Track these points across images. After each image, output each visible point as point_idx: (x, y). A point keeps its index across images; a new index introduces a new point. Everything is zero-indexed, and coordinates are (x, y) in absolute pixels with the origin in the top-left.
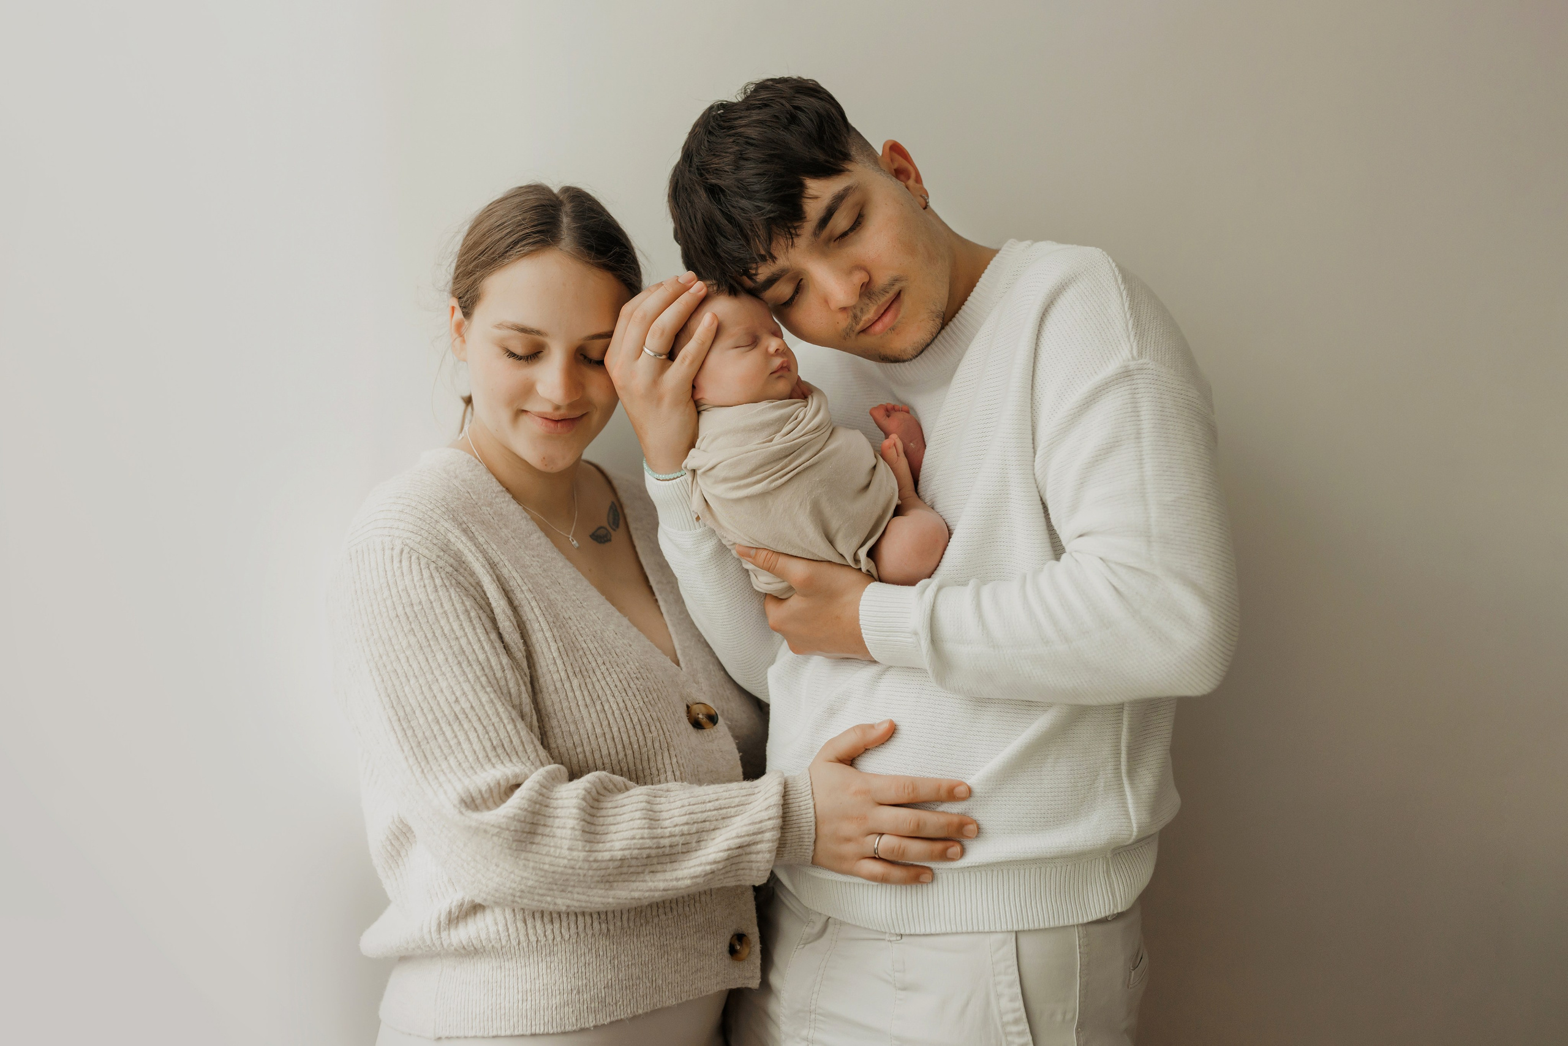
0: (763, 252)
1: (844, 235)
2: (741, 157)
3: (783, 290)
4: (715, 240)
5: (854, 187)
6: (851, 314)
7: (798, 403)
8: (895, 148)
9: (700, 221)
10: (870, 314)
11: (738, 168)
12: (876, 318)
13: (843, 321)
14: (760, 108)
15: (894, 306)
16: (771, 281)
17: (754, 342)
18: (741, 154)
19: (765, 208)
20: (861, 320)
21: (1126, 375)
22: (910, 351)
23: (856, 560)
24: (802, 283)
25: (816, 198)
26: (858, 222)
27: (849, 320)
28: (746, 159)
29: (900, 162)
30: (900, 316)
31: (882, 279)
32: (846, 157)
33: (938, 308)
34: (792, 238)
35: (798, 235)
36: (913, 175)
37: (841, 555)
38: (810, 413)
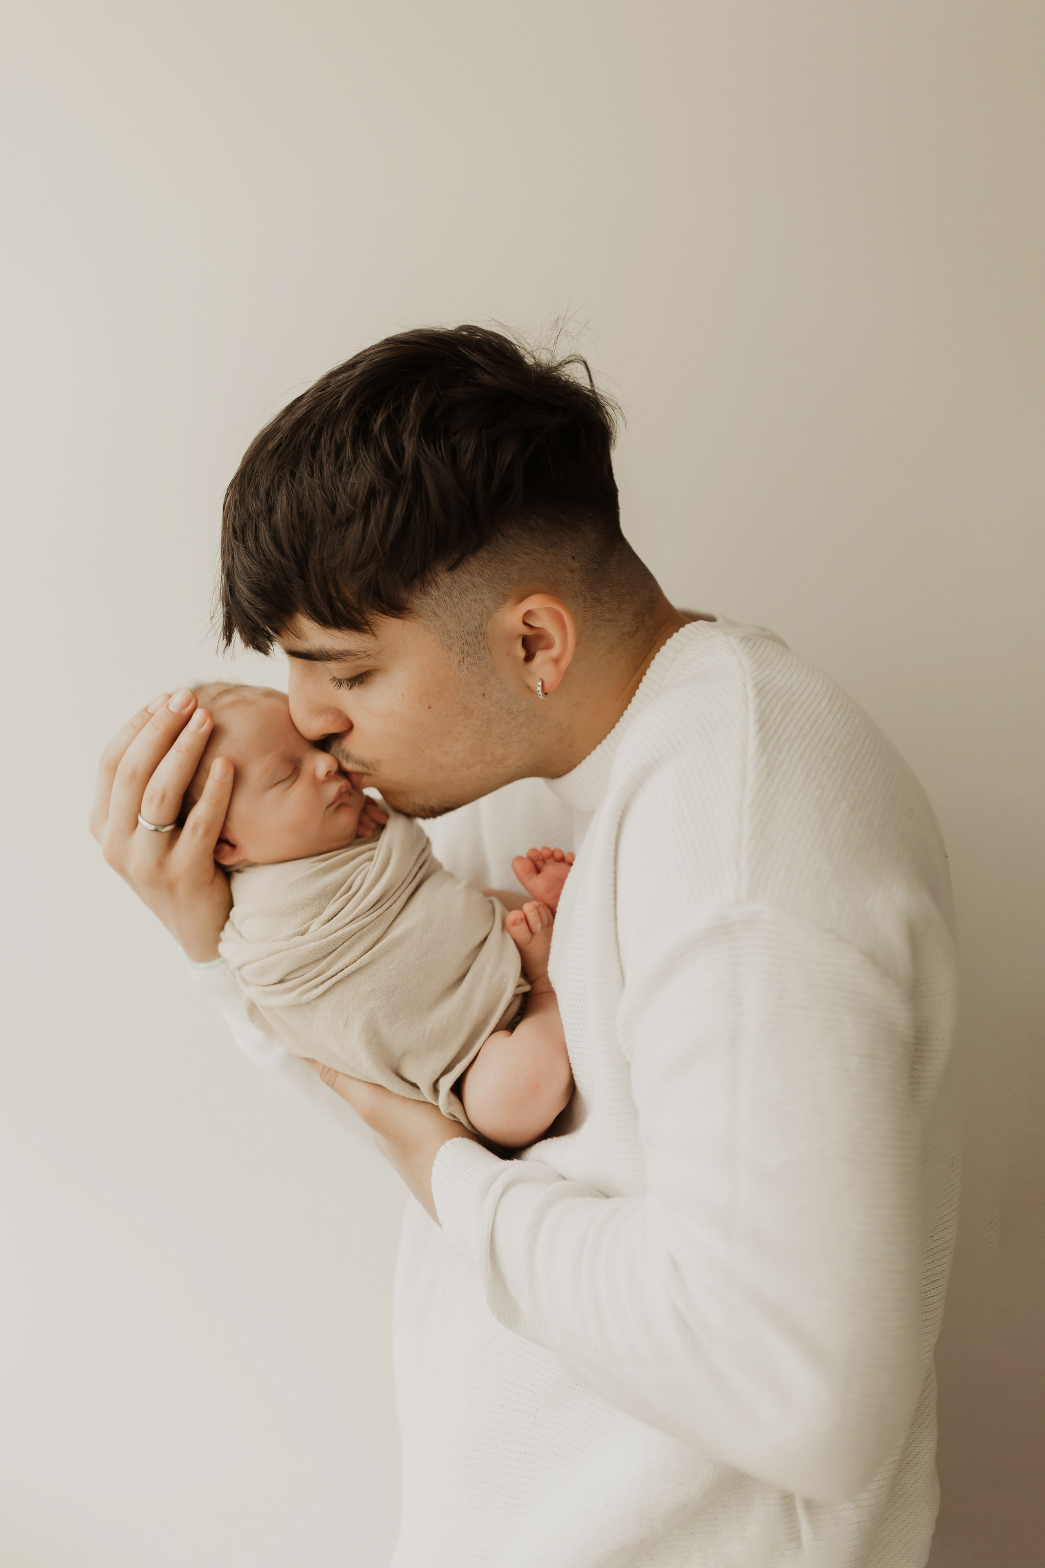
17: (295, 770)
37: (414, 1085)
38: (372, 874)
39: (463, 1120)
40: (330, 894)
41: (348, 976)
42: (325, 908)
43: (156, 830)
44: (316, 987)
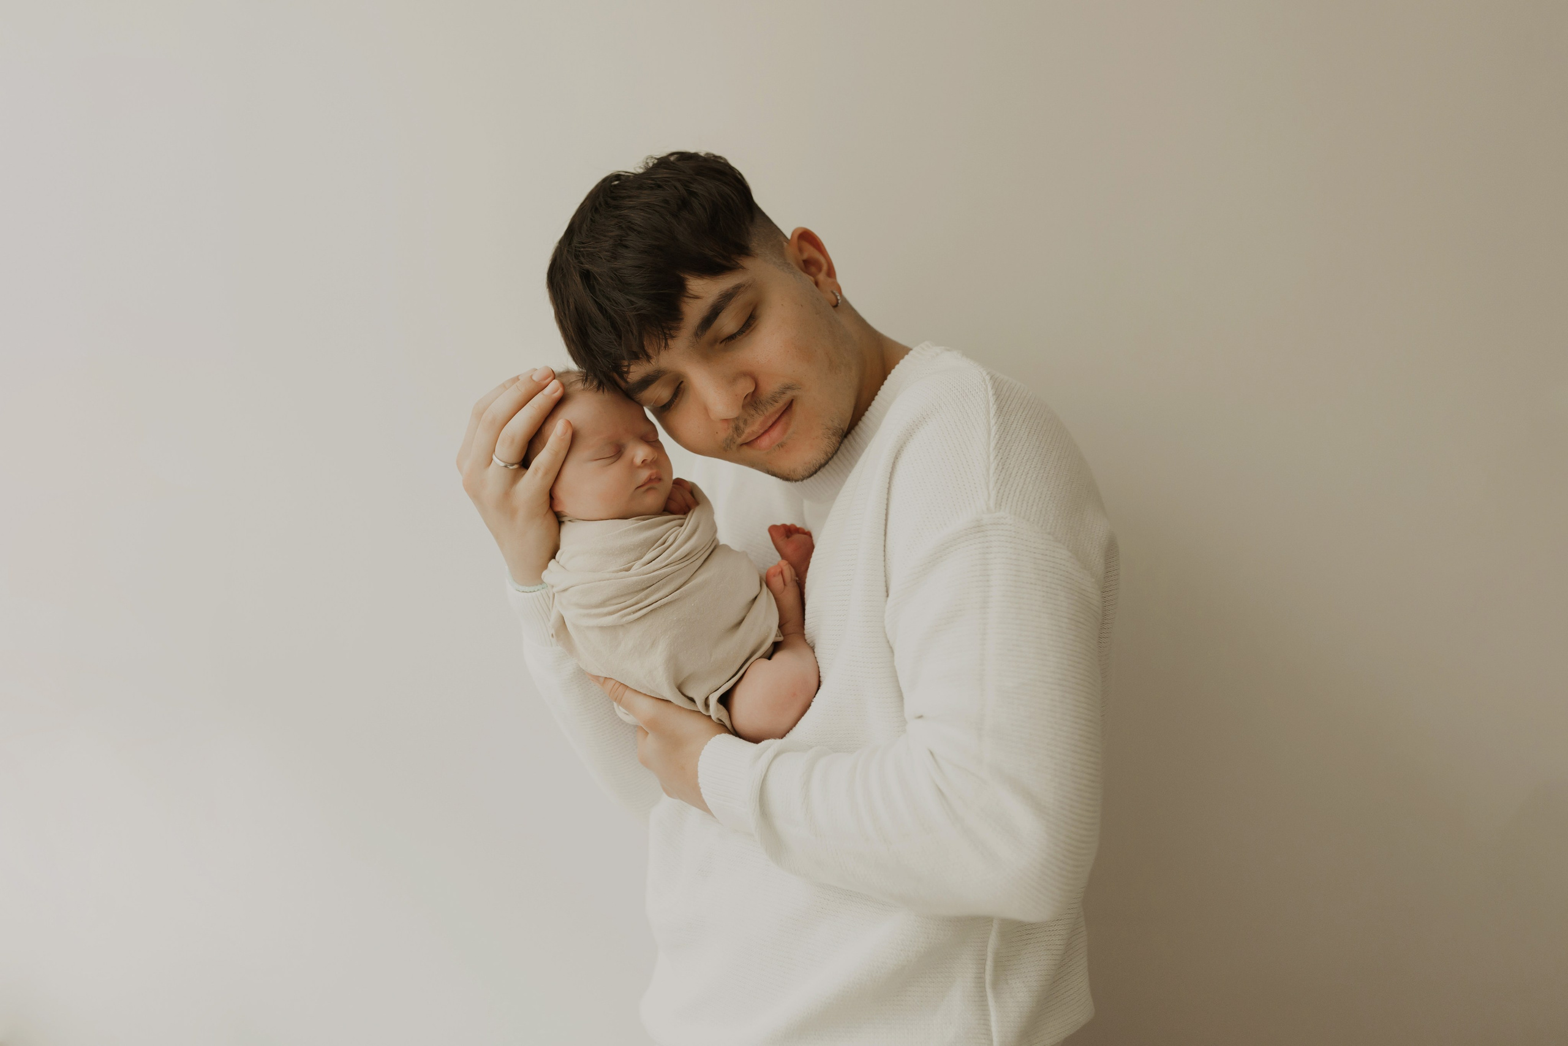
0: (635, 349)
1: (731, 338)
2: (621, 243)
3: (660, 392)
4: (586, 330)
5: (746, 285)
6: (733, 424)
7: (675, 520)
8: (806, 237)
9: (572, 307)
10: (754, 427)
11: (615, 257)
12: (762, 431)
13: (724, 433)
14: (652, 189)
15: (784, 419)
16: (647, 382)
17: (618, 452)
18: (621, 240)
19: (637, 303)
20: (743, 432)
21: (978, 528)
22: (801, 470)
23: (707, 705)
24: (682, 386)
25: (697, 297)
26: (750, 323)
27: (730, 431)
28: (626, 247)
29: (810, 252)
30: (790, 431)
31: (770, 387)
32: (744, 251)
33: (836, 425)
34: (666, 340)
35: (672, 337)
36: (825, 267)
37: (692, 700)
38: (683, 535)
39: (727, 723)
40: (650, 544)
41: (661, 607)
42: (644, 555)
43: (506, 466)
44: (634, 612)
